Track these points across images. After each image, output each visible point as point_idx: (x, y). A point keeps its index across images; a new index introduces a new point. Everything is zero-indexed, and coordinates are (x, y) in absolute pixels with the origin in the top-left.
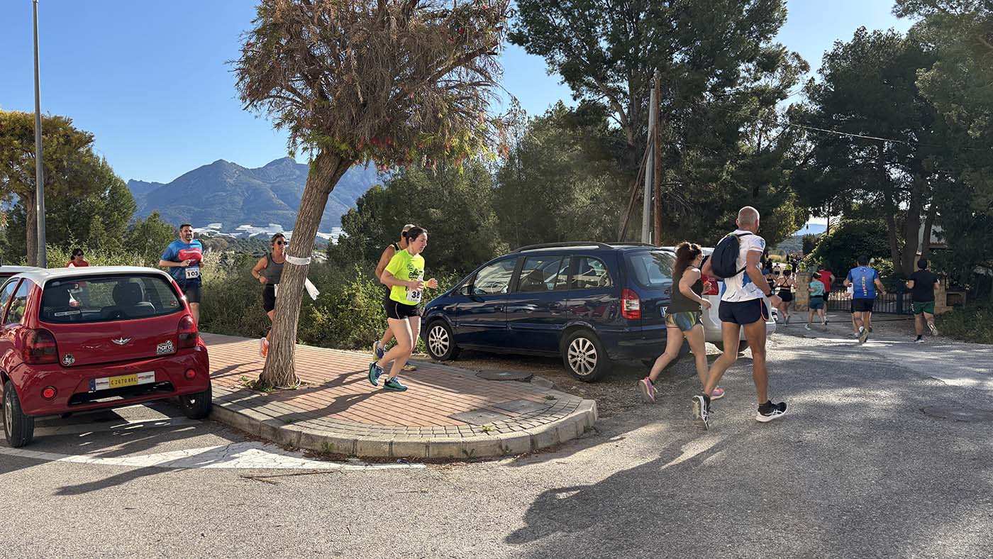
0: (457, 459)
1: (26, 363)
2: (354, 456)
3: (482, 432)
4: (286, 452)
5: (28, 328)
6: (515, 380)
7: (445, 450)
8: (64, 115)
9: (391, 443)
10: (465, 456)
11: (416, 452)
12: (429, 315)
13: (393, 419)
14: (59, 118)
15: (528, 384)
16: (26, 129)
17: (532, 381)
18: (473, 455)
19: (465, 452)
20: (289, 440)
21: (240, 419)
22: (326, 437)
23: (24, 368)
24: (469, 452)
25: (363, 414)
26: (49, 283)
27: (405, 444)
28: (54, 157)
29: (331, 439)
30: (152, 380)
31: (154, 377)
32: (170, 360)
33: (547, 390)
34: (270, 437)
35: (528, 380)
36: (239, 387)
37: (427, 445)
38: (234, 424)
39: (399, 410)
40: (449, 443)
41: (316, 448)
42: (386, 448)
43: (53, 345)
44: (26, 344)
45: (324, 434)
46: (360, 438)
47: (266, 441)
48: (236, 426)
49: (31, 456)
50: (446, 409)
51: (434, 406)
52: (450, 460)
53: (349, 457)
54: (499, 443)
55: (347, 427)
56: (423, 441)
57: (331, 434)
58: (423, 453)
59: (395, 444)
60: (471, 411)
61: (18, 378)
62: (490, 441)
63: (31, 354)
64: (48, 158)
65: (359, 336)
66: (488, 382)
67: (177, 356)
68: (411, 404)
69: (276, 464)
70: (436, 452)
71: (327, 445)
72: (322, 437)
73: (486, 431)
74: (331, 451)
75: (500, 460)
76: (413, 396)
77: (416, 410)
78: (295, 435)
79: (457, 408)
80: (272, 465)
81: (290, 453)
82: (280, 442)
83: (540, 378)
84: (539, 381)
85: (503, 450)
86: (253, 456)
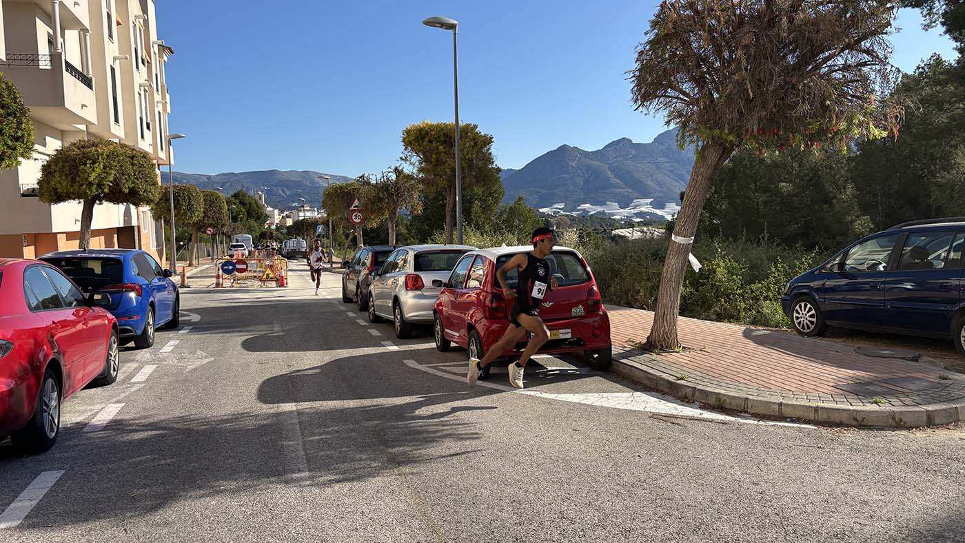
0: (847, 425)
1: (486, 317)
2: (746, 412)
3: (872, 403)
4: (683, 403)
5: (487, 292)
6: (901, 358)
7: (835, 415)
8: (473, 123)
9: (781, 404)
10: (855, 423)
11: (805, 414)
12: (795, 292)
13: (776, 383)
14: (469, 125)
15: (914, 363)
16: (447, 136)
17: (919, 360)
18: (863, 423)
19: (855, 419)
20: (684, 394)
21: (637, 373)
22: (719, 394)
23: (484, 321)
24: (860, 420)
25: (747, 378)
26: (499, 258)
27: (793, 406)
28: (467, 157)
29: (724, 395)
30: (569, 336)
31: (570, 334)
32: (583, 321)
33: (940, 371)
34: (666, 390)
35: (915, 359)
36: (629, 348)
37: (816, 409)
38: (632, 376)
39: (782, 377)
40: (839, 409)
41: (709, 402)
42: (777, 407)
43: (504, 305)
44: (485, 302)
45: (716, 391)
46: (750, 397)
47: (664, 393)
48: (634, 378)
49: (491, 387)
50: (829, 380)
51: (817, 376)
52: (840, 425)
53: (741, 412)
54: (892, 415)
55: (736, 387)
56: (812, 405)
57: (723, 392)
58: (812, 416)
59: (785, 404)
60: (857, 383)
61: (480, 328)
62: (883, 412)
63: (489, 312)
64: (463, 159)
65: (720, 308)
66: (868, 358)
67: (588, 318)
68: (792, 373)
69: (677, 411)
70: (825, 416)
71: (719, 401)
72: (715, 393)
73: (876, 403)
74: (724, 406)
75: (894, 431)
76: (791, 365)
77: (798, 378)
78: (690, 390)
79: (841, 380)
80: (674, 412)
81: (686, 404)
82: (677, 394)
83: (929, 359)
84: (929, 361)
85: (896, 422)
86: (655, 404)
